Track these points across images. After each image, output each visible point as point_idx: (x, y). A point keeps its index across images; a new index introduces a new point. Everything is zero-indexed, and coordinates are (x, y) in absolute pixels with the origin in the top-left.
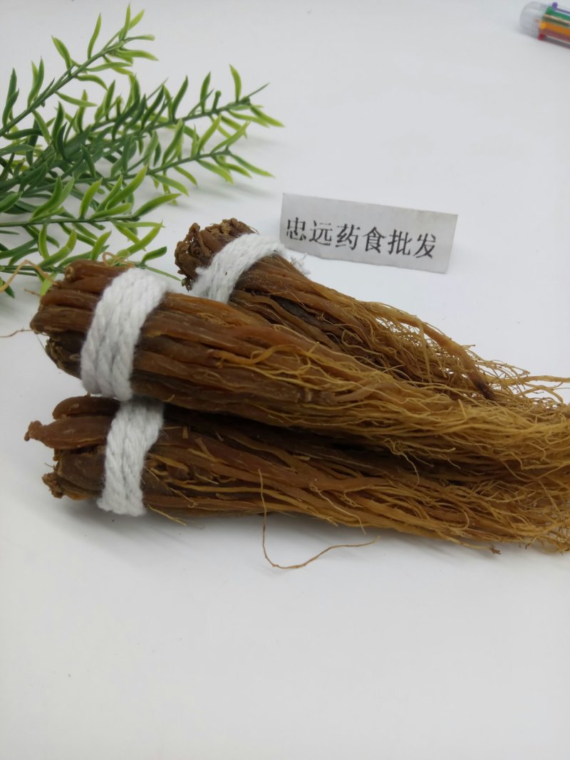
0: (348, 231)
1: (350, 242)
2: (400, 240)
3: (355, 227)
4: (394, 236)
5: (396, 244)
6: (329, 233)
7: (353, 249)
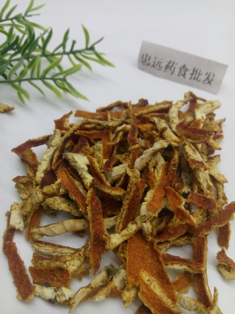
0: (171, 64)
1: (171, 70)
2: (196, 73)
3: (175, 63)
4: (194, 71)
5: (194, 75)
6: (162, 64)
7: (172, 74)
